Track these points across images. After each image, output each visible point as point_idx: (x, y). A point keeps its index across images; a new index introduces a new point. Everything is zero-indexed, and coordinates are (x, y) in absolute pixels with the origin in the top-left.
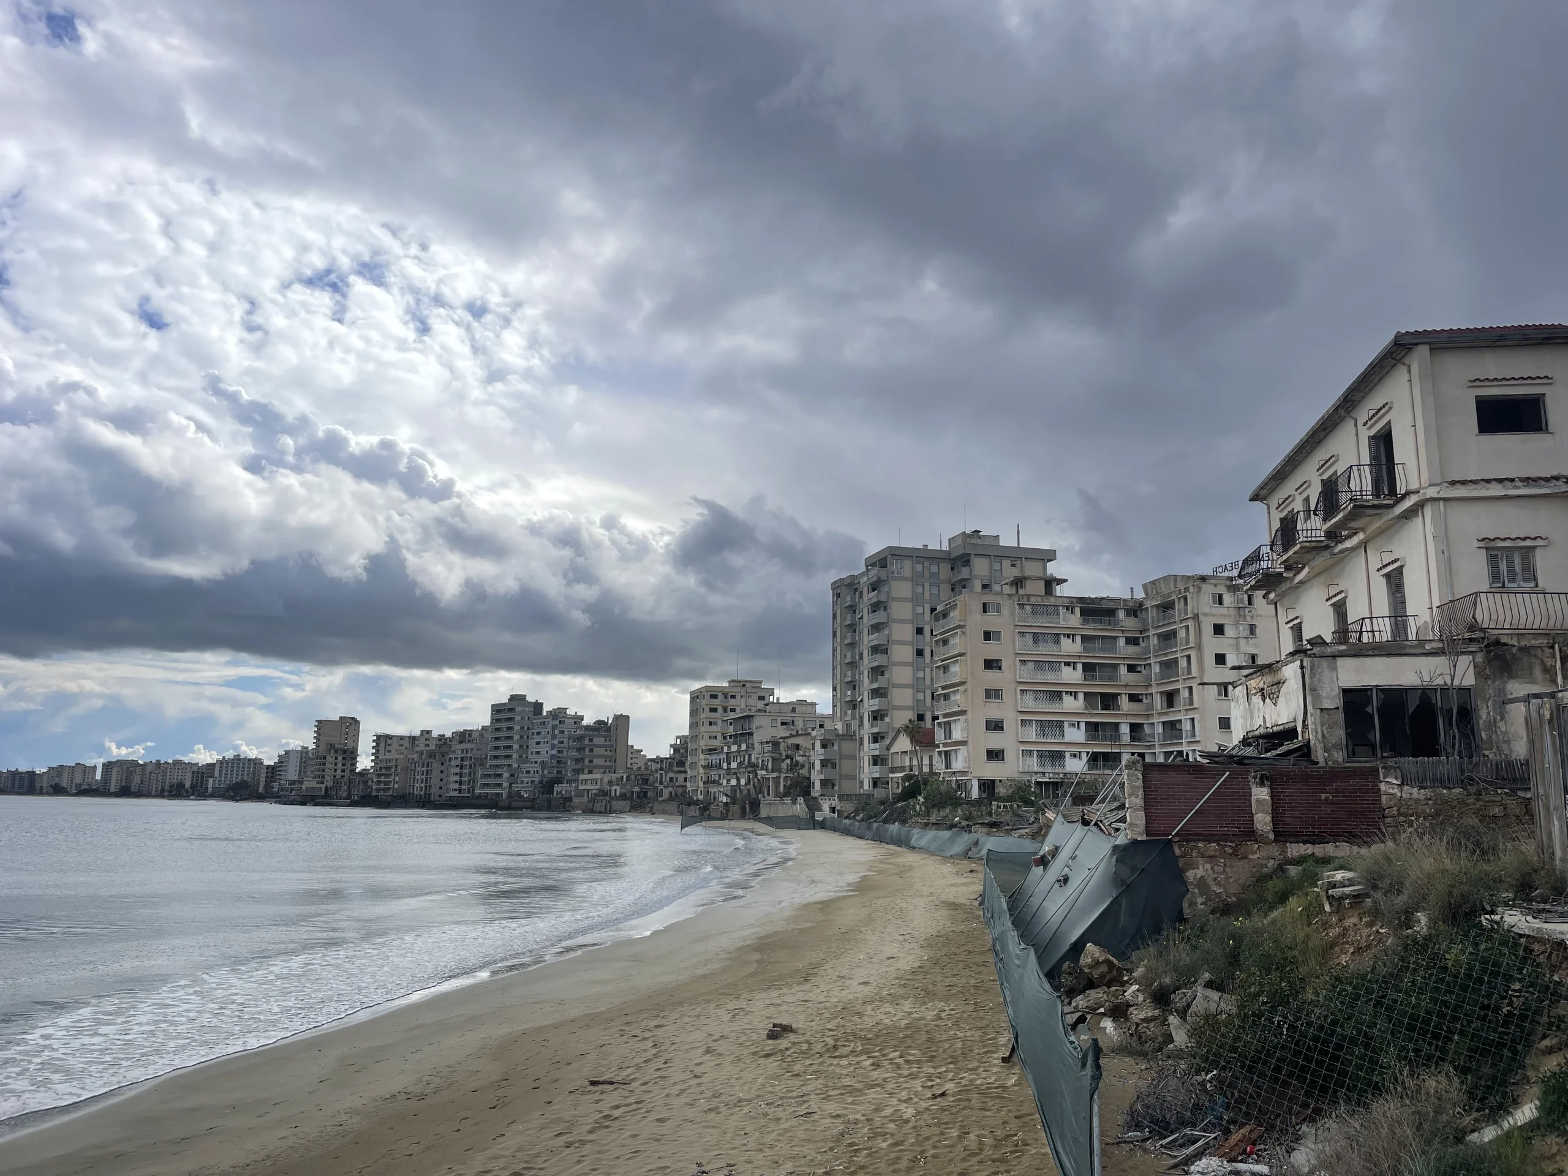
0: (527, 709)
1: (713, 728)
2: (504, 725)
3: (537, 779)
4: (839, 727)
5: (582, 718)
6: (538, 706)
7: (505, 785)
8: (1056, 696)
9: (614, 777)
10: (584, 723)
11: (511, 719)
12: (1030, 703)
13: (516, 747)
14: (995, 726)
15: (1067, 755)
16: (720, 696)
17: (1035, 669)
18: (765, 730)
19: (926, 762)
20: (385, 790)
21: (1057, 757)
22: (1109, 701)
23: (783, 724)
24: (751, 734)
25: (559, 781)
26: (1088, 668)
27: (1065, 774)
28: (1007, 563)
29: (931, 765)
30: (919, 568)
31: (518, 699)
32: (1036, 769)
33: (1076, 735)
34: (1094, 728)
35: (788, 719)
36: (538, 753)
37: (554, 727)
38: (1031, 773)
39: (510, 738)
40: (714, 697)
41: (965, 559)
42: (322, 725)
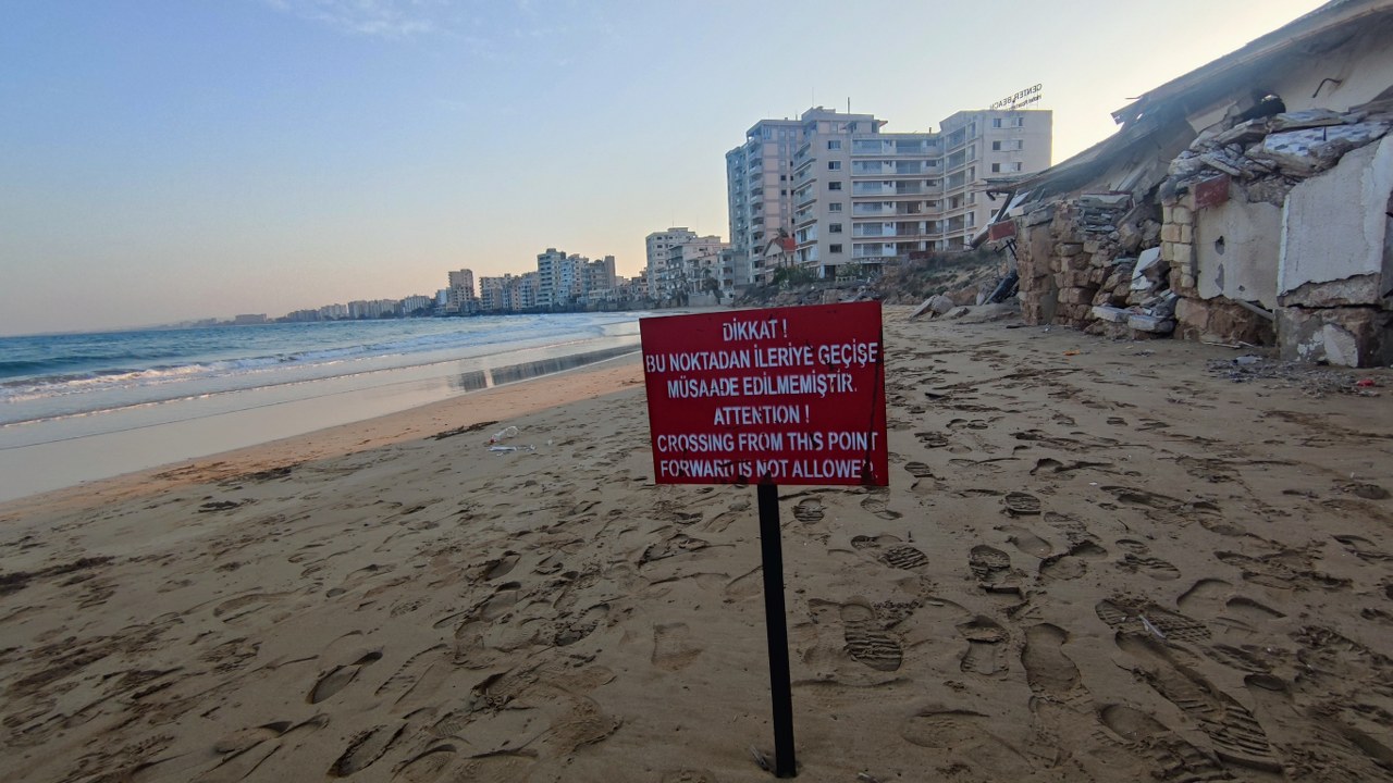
0: (557, 257)
1: (660, 257)
2: (545, 266)
3: (567, 295)
4: (734, 247)
5: (588, 259)
6: (563, 255)
7: (550, 299)
8: (877, 205)
9: (607, 291)
10: (589, 262)
11: (549, 263)
12: (860, 212)
13: (553, 278)
14: (836, 229)
15: (884, 246)
16: (663, 238)
17: (864, 187)
18: (689, 254)
19: (789, 259)
21: (877, 247)
22: (912, 207)
23: (700, 250)
24: (681, 257)
25: (579, 296)
26: (900, 185)
27: (883, 258)
29: (792, 262)
30: (783, 134)
31: (551, 251)
32: (862, 256)
33: (889, 232)
34: (901, 227)
35: (704, 247)
36: (566, 281)
37: (573, 266)
38: (859, 259)
39: (549, 273)
40: (660, 238)
41: (813, 126)
42: (451, 274)
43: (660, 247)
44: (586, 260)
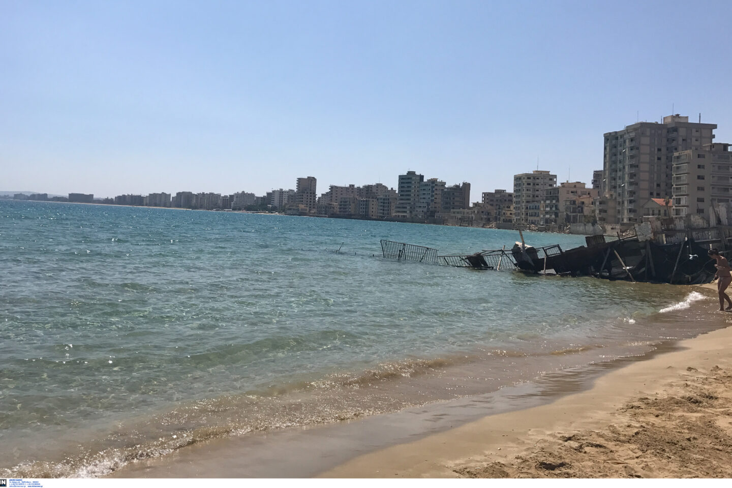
0: (417, 178)
2: (406, 185)
3: (425, 210)
5: (445, 183)
6: (422, 177)
7: (408, 212)
10: (446, 186)
11: (410, 183)
12: (716, 193)
13: (413, 195)
14: (701, 200)
16: (532, 178)
17: (718, 180)
19: (662, 212)
20: (344, 212)
23: (572, 192)
25: (437, 212)
28: (694, 130)
29: (665, 213)
30: (654, 132)
31: (412, 174)
35: (574, 190)
36: (424, 198)
37: (433, 187)
39: (409, 191)
40: (529, 178)
41: (675, 130)
42: (300, 180)
43: (529, 184)
44: (443, 184)
